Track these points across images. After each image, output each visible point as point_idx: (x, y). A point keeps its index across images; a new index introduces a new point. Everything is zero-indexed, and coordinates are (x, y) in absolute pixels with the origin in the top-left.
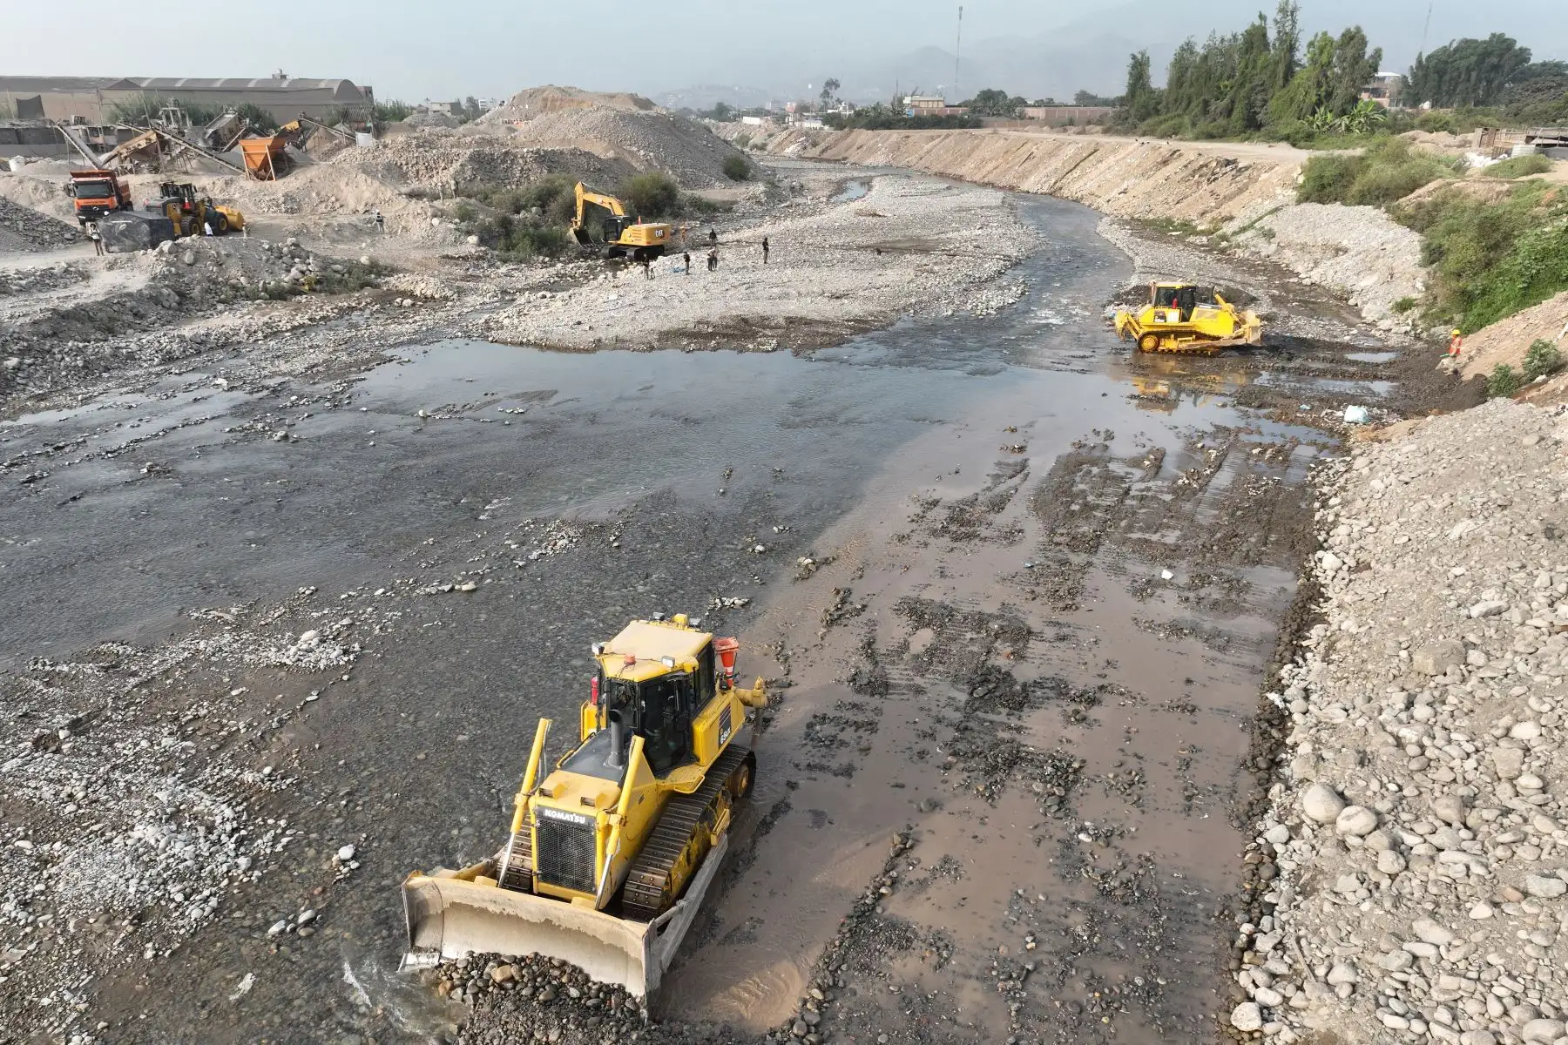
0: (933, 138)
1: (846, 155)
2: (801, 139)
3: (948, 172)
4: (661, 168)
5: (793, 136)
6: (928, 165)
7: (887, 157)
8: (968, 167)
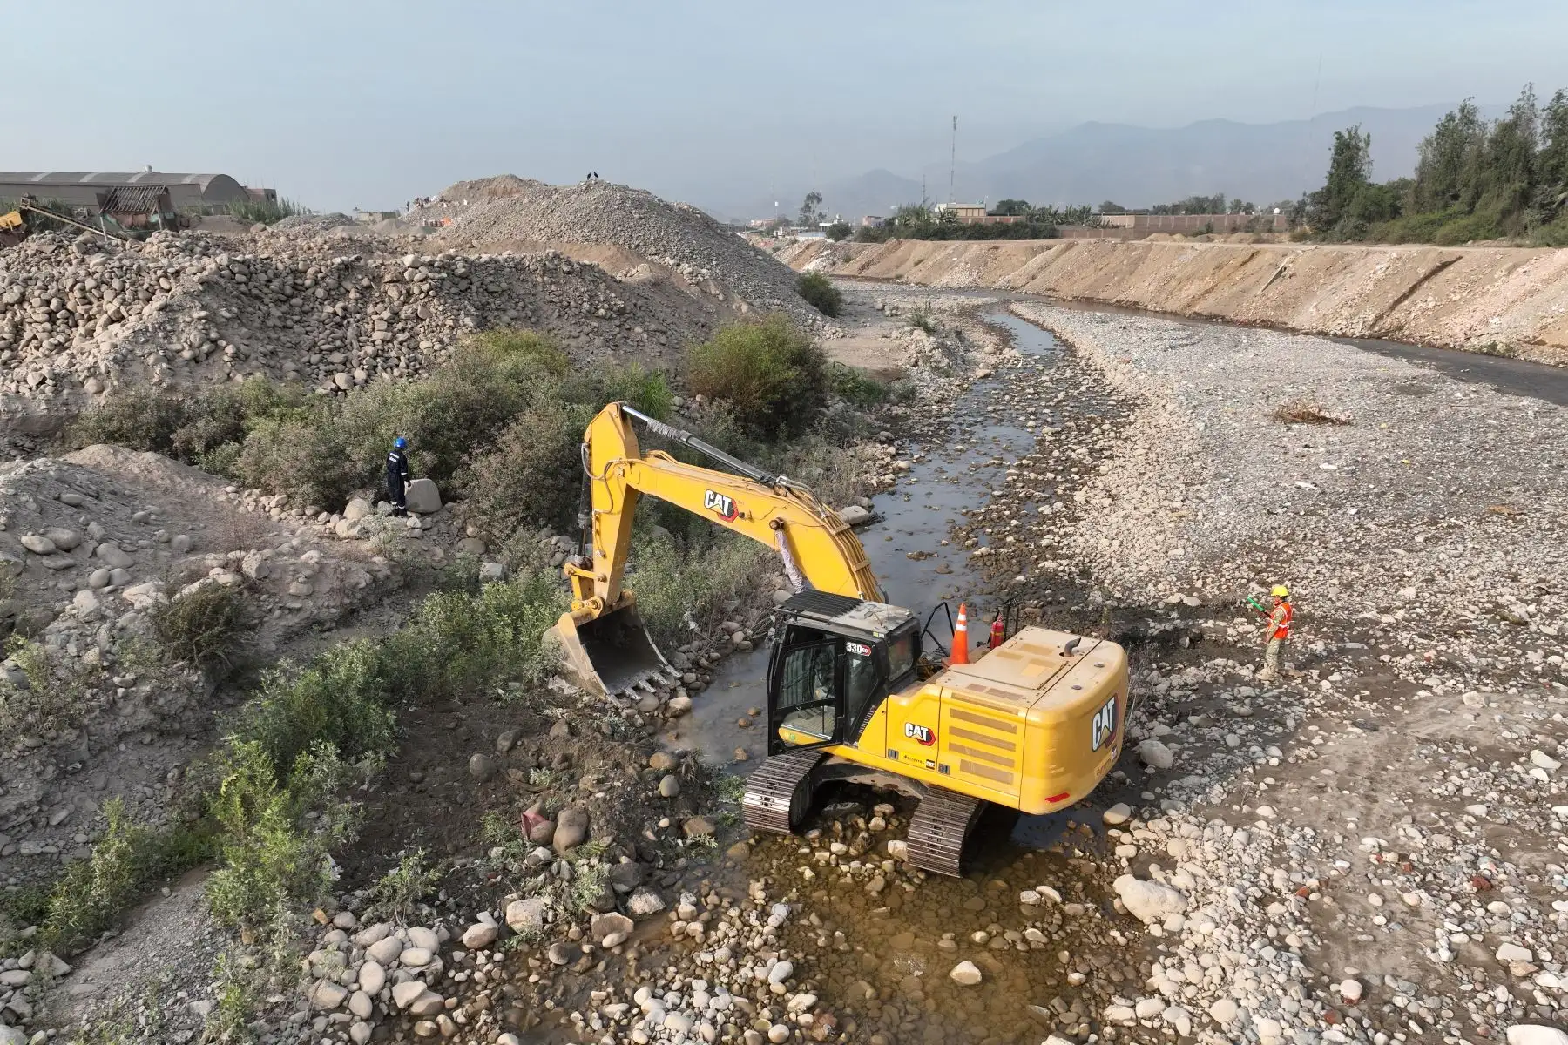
0: (1034, 253)
1: (900, 272)
2: (826, 253)
3: (1102, 296)
4: (726, 299)
5: (812, 249)
6: (1052, 286)
7: (971, 274)
8: (1141, 289)
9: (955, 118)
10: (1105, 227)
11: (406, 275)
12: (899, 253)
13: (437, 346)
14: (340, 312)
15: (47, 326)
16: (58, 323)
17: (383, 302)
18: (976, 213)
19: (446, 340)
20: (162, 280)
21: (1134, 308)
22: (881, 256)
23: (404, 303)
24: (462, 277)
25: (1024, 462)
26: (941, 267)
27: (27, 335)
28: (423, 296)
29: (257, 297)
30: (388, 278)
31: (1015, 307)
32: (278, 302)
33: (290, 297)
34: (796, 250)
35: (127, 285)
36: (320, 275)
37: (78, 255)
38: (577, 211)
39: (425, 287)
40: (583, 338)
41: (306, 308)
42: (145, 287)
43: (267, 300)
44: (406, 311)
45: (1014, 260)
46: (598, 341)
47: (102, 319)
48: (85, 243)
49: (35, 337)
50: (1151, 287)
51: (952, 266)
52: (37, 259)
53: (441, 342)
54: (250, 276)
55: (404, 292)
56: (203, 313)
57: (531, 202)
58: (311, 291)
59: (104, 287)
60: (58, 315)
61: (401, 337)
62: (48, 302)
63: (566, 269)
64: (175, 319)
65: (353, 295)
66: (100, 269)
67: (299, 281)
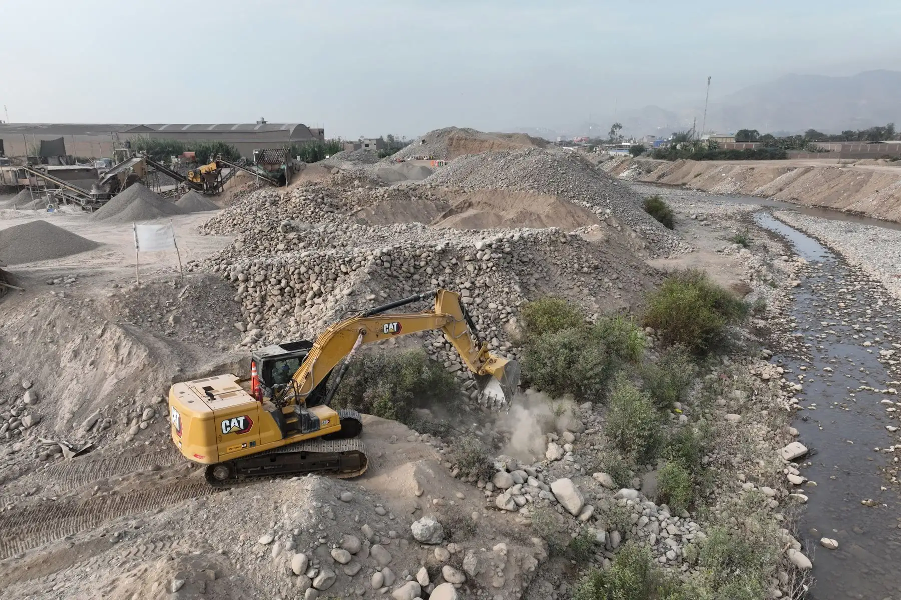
1: (684, 181)
2: (634, 166)
3: (835, 206)
4: (622, 229)
5: (625, 163)
6: (795, 196)
7: (735, 185)
8: (867, 202)
9: (710, 78)
10: (820, 151)
11: (478, 256)
12: (684, 169)
13: (500, 307)
14: (442, 284)
15: (279, 297)
16: (285, 295)
17: (465, 275)
18: (728, 141)
19: (505, 302)
20: (342, 266)
21: (860, 216)
22: (672, 171)
23: (477, 275)
24: (508, 253)
25: (891, 390)
26: (714, 179)
27: (269, 304)
28: (489, 270)
29: (396, 277)
30: (467, 258)
31: (777, 214)
32: (407, 278)
33: (413, 274)
34: (614, 163)
35: (323, 270)
36: (429, 258)
37: (282, 233)
38: (525, 168)
39: (490, 264)
40: (576, 289)
41: (422, 281)
42: (333, 270)
43: (401, 279)
44: (479, 281)
45: (765, 177)
46: (586, 291)
47: (311, 293)
48: (285, 226)
49: (273, 306)
50: (875, 202)
51: (722, 179)
52: (260, 236)
53: (502, 304)
54: (391, 262)
55: (477, 268)
56: (373, 296)
57: (493, 160)
58: (424, 269)
59: (310, 271)
60: (286, 291)
61: (478, 300)
62: (279, 282)
63: (563, 240)
64: (357, 301)
65: (448, 270)
66: (307, 259)
67: (417, 263)
